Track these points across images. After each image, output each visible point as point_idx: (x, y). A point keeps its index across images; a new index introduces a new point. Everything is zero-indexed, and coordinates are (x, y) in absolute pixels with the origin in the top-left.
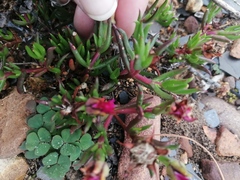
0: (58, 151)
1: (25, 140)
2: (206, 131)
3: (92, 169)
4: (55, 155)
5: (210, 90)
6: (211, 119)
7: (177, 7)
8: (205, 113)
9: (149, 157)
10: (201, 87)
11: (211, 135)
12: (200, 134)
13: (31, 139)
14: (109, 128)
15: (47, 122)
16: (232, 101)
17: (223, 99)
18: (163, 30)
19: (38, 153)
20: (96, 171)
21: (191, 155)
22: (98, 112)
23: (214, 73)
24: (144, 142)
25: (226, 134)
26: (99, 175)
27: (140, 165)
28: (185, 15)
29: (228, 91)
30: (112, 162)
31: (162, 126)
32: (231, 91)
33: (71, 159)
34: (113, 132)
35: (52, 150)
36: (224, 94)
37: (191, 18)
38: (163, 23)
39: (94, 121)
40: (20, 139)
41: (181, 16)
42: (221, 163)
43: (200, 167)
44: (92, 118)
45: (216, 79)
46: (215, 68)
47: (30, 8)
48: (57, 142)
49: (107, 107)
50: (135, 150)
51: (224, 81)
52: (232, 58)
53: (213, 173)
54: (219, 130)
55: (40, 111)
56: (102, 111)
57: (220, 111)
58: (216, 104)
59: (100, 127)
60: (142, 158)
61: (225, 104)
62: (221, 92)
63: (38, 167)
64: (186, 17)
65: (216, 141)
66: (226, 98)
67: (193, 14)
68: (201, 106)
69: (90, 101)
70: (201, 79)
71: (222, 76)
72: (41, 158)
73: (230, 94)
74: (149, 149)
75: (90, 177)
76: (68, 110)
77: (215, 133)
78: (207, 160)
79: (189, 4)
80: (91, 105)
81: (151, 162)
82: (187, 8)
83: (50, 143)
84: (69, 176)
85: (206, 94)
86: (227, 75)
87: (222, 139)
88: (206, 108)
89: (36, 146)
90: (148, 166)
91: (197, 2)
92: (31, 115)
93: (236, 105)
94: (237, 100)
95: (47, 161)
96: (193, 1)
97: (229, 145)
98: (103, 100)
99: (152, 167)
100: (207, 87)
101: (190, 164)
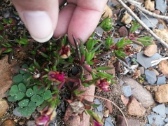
0: (29, 99)
1: (10, 89)
2: (122, 98)
3: (46, 112)
4: (27, 101)
5: (128, 74)
6: (127, 91)
7: (116, 19)
8: (124, 87)
9: (80, 109)
10: (123, 71)
11: (125, 101)
12: (119, 99)
13: (14, 89)
14: (62, 88)
16: (141, 82)
17: (136, 80)
18: (105, 32)
19: (17, 98)
20: (48, 113)
21: (111, 112)
22: (54, 80)
23: (132, 63)
24: (78, 101)
25: (134, 101)
26: (50, 116)
27: (74, 113)
28: (120, 24)
29: (139, 75)
30: (61, 109)
31: (96, 91)
32: (141, 76)
33: (37, 105)
34: (65, 91)
35: (26, 98)
36: (137, 77)
37: (123, 27)
38: (105, 29)
39: (52, 84)
40: (6, 88)
41: (118, 25)
42: (129, 119)
43: (116, 120)
44: (51, 82)
45: (133, 67)
46: (134, 60)
48: (30, 93)
49: (59, 77)
50: (73, 104)
51: (138, 69)
52: (145, 56)
53: (123, 124)
56: (57, 79)
57: (133, 87)
58: (131, 82)
59: (55, 88)
60: (76, 109)
61: (137, 83)
62: (135, 76)
63: (15, 107)
64: (121, 26)
65: (128, 105)
66: (138, 80)
67: (125, 25)
68: (122, 82)
69: (50, 73)
70: (124, 66)
71: (137, 66)
72: (17, 102)
74: (80, 105)
75: (44, 116)
76: (38, 76)
77: (128, 100)
78: (120, 116)
79: (123, 18)
80: (51, 75)
81: (81, 112)
82: (122, 21)
83: (25, 93)
85: (126, 75)
86: (140, 66)
87: (131, 104)
88: (125, 84)
89: (16, 94)
90: (79, 115)
91: (128, 18)
92: (16, 74)
93: (143, 85)
94: (144, 81)
95: (22, 104)
96: (125, 17)
97: (135, 108)
98: (58, 73)
99: (81, 115)
100: (127, 71)
101: (110, 118)
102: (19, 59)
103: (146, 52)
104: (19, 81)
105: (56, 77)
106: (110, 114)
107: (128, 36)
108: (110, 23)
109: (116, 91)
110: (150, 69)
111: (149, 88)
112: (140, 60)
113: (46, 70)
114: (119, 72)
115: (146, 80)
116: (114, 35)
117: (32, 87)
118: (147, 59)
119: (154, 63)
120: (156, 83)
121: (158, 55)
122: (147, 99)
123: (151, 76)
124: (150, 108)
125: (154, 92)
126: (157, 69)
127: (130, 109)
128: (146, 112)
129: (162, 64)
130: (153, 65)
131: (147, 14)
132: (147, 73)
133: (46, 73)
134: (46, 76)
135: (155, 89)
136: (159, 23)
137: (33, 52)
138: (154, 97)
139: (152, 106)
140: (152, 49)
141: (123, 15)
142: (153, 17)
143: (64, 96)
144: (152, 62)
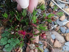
2: (51, 40)
3: (18, 50)
4: (9, 45)
5: (53, 29)
6: (53, 37)
7: (47, 5)
8: (52, 35)
9: (34, 47)
10: (51, 28)
12: (50, 41)
13: (2, 40)
14: (24, 38)
15: (7, 35)
16: (59, 32)
17: (57, 31)
18: (42, 11)
19: (4, 44)
21: (47, 46)
22: (21, 34)
23: (55, 24)
24: (33, 43)
25: (56, 41)
28: (49, 7)
29: (58, 29)
32: (59, 29)
33: (13, 46)
34: (26, 39)
35: (8, 43)
36: (57, 30)
37: (50, 8)
38: (42, 9)
39: (20, 36)
41: (48, 8)
42: (54, 49)
43: (49, 50)
44: (19, 35)
45: (55, 26)
47: (4, 3)
51: (57, 27)
52: (60, 21)
53: (52, 51)
54: (55, 40)
55: (5, 32)
56: (22, 34)
57: (56, 35)
58: (55, 33)
59: (21, 38)
60: (32, 48)
61: (57, 33)
62: (56, 30)
63: (4, 48)
64: (49, 8)
65: (54, 43)
66: (58, 31)
67: (51, 7)
68: (51, 33)
69: (19, 31)
70: (51, 26)
72: (4, 45)
74: (34, 45)
76: (13, 33)
77: (54, 41)
78: (51, 48)
79: (50, 4)
82: (49, 5)
83: (7, 41)
84: (12, 50)
85: (52, 30)
86: (58, 25)
87: (55, 42)
89: (3, 42)
90: (33, 50)
91: (52, 4)
92: (3, 33)
93: (60, 33)
94: (60, 32)
96: (51, 4)
97: (57, 44)
98: (22, 31)
99: (34, 50)
100: (53, 28)
101: (46, 49)
102: (4, 26)
103: (61, 19)
104: (4, 36)
105: (21, 33)
107: (53, 12)
108: (44, 7)
110: (63, 26)
111: (63, 34)
112: (58, 22)
113: (17, 30)
114: (49, 29)
115: (61, 31)
116: (46, 12)
120: (66, 32)
121: (66, 20)
122: (62, 39)
123: (63, 29)
124: (63, 44)
125: (65, 36)
126: (66, 26)
129: (68, 24)
131: (60, 2)
134: (17, 33)
135: (65, 35)
136: (66, 6)
138: (65, 38)
140: (63, 18)
141: (50, 3)
142: (63, 3)
143: (25, 41)
144: (63, 23)
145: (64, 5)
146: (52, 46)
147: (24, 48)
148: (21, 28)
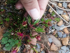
0: (10, 43)
1: (2, 39)
2: (48, 43)
5: (51, 33)
6: (50, 40)
7: (46, 10)
8: (49, 39)
11: (49, 45)
13: (3, 39)
15: (8, 35)
16: (56, 36)
19: (4, 43)
20: (16, 49)
24: (28, 44)
26: (17, 50)
28: (48, 13)
34: (24, 40)
35: (8, 43)
37: (49, 14)
40: (0, 39)
41: (47, 13)
42: (51, 52)
43: (45, 52)
44: (18, 37)
45: (53, 30)
46: (53, 27)
48: (10, 41)
51: (55, 31)
54: (52, 43)
55: (7, 32)
57: (53, 39)
58: (52, 37)
59: (19, 39)
60: (27, 48)
61: (54, 37)
62: (54, 34)
64: (48, 14)
65: (50, 46)
66: (55, 36)
67: (50, 13)
68: (48, 37)
73: (56, 34)
75: (14, 50)
76: (13, 34)
78: (47, 51)
79: (49, 10)
80: (18, 34)
83: (8, 41)
84: (11, 50)
85: (50, 34)
86: (56, 30)
87: (52, 46)
88: (49, 37)
89: (4, 41)
91: (51, 10)
92: (4, 33)
93: (57, 38)
95: (6, 45)
97: (54, 47)
98: (21, 33)
100: (50, 32)
101: (43, 51)
102: (6, 27)
103: (58, 24)
104: (6, 36)
106: (43, 50)
107: (51, 17)
109: (45, 40)
111: (59, 39)
112: (56, 27)
113: (16, 32)
115: (58, 36)
116: (45, 17)
117: (11, 39)
118: (59, 27)
119: (61, 29)
120: (62, 37)
121: (63, 25)
122: (59, 44)
123: (60, 34)
124: (60, 47)
125: (62, 41)
126: (63, 31)
127: (51, 48)
128: (58, 49)
129: (65, 29)
130: (61, 30)
131: (59, 9)
132: (59, 33)
133: (16, 33)
135: (62, 39)
136: (64, 12)
137: (12, 24)
138: (62, 43)
139: (61, 47)
140: (61, 23)
142: (62, 10)
143: (24, 42)
144: (61, 28)
145: (63, 12)
146: (48, 48)
147: (22, 48)
148: (19, 30)
